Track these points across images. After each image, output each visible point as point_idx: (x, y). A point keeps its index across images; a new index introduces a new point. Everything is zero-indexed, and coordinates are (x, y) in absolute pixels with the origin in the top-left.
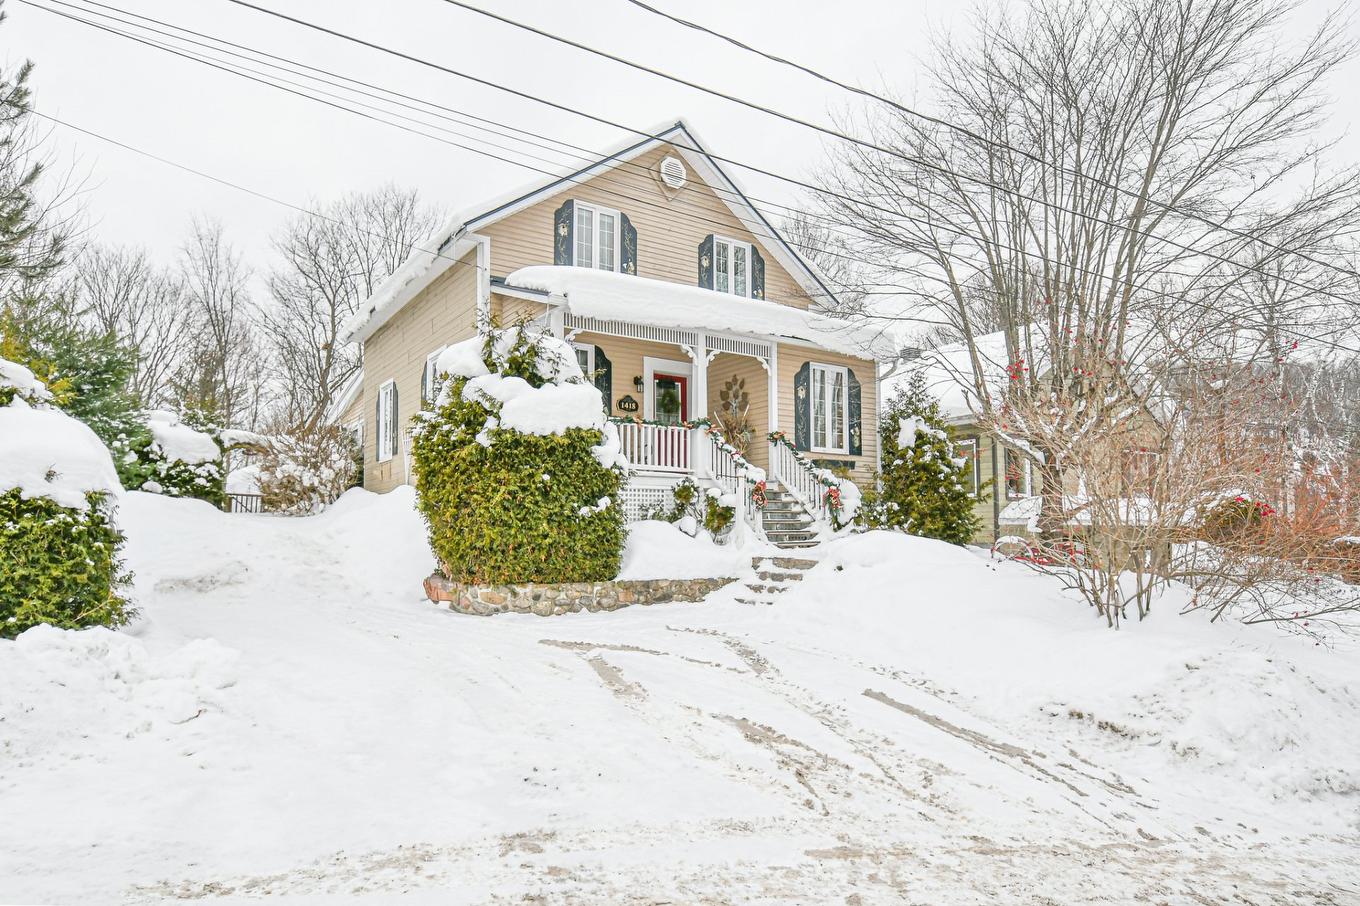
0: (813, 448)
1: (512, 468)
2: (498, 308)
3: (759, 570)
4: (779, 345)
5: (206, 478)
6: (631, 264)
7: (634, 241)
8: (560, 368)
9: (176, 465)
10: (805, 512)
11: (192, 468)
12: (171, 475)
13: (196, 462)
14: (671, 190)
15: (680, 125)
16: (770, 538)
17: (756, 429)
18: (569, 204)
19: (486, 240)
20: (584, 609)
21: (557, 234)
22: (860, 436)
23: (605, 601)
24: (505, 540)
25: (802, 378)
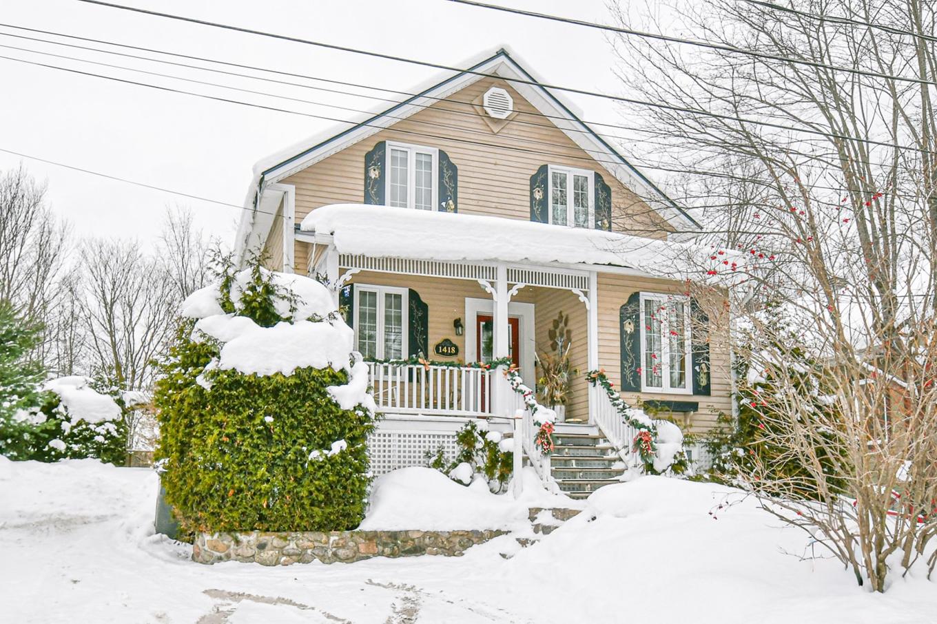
0: (644, 388)
1: (228, 410)
2: (301, 255)
3: (536, 522)
4: (599, 275)
5: (105, 436)
6: (451, 202)
7: (454, 178)
8: (299, 306)
9: (79, 424)
10: (621, 460)
11: (92, 427)
12: (74, 433)
13: (97, 421)
14: (497, 121)
15: (502, 52)
16: (563, 487)
17: (578, 368)
18: (381, 146)
19: (291, 189)
20: (317, 560)
21: (367, 177)
22: (708, 374)
23: (341, 552)
24: (223, 485)
25: (630, 310)
